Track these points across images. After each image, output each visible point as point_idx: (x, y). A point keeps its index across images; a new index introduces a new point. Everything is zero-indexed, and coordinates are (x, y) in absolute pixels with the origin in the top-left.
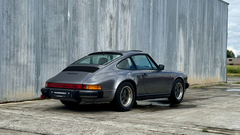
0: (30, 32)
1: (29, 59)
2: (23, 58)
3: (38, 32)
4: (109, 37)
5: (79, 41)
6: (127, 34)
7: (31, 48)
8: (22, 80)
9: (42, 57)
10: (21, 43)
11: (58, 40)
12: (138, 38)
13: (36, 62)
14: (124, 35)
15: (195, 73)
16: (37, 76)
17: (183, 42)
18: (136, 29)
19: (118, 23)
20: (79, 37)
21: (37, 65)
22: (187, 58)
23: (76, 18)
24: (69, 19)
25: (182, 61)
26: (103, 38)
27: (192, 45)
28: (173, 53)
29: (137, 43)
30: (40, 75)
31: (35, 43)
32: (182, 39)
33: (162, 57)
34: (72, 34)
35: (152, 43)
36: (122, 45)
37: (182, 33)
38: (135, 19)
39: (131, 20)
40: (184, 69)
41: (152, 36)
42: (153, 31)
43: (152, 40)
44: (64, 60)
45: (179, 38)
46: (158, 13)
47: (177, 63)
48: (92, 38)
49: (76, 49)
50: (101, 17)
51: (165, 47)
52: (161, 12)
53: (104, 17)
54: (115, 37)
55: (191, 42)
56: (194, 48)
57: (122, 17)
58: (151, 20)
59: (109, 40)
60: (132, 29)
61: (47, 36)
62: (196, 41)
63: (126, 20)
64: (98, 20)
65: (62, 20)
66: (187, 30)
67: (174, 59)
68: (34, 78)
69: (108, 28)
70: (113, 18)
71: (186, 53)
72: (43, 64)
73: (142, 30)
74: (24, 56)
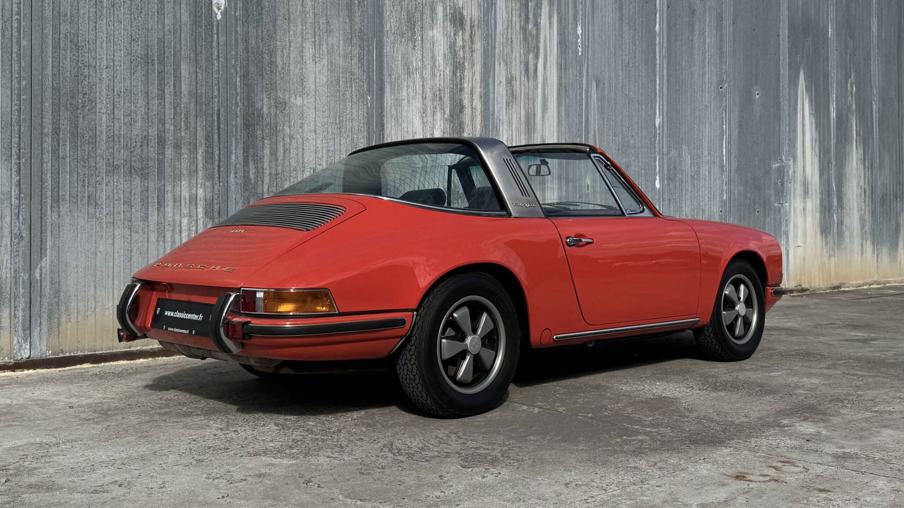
6: (540, 90)
9: (56, 175)
11: (155, 102)
12: (598, 107)
13: (19, 198)
14: (527, 91)
15: (869, 241)
16: (28, 260)
17: (811, 126)
18: (587, 72)
19: (495, 43)
20: (280, 95)
21: (28, 211)
22: (834, 185)
23: (261, 14)
24: (219, 17)
25: (810, 196)
26: (417, 103)
27: (852, 137)
28: (769, 165)
29: (594, 125)
30: (46, 256)
31: (12, 114)
32: (810, 113)
33: (718, 182)
34: (238, 79)
35: (665, 125)
36: (518, 130)
37: (806, 89)
38: (582, 29)
39: (561, 35)
40: (821, 224)
41: (665, 97)
42: (668, 80)
43: (667, 115)
44: (194, 191)
45: (796, 110)
46: (693, 12)
47: (787, 204)
48: (355, 100)
49: (263, 144)
50: (404, 16)
51: (729, 142)
52: (707, 7)
53: (418, 15)
54: (481, 97)
55: (847, 125)
56: (864, 147)
57: (514, 19)
58: (660, 39)
59: (450, 112)
60: (565, 69)
61: (86, 83)
62: (870, 124)
63: (535, 32)
64: (388, 26)
65: (178, 17)
66: (830, 79)
67: (772, 187)
68: (7, 268)
69: (440, 60)
70: (469, 21)
71: (828, 164)
72: (61, 208)
73: (617, 75)
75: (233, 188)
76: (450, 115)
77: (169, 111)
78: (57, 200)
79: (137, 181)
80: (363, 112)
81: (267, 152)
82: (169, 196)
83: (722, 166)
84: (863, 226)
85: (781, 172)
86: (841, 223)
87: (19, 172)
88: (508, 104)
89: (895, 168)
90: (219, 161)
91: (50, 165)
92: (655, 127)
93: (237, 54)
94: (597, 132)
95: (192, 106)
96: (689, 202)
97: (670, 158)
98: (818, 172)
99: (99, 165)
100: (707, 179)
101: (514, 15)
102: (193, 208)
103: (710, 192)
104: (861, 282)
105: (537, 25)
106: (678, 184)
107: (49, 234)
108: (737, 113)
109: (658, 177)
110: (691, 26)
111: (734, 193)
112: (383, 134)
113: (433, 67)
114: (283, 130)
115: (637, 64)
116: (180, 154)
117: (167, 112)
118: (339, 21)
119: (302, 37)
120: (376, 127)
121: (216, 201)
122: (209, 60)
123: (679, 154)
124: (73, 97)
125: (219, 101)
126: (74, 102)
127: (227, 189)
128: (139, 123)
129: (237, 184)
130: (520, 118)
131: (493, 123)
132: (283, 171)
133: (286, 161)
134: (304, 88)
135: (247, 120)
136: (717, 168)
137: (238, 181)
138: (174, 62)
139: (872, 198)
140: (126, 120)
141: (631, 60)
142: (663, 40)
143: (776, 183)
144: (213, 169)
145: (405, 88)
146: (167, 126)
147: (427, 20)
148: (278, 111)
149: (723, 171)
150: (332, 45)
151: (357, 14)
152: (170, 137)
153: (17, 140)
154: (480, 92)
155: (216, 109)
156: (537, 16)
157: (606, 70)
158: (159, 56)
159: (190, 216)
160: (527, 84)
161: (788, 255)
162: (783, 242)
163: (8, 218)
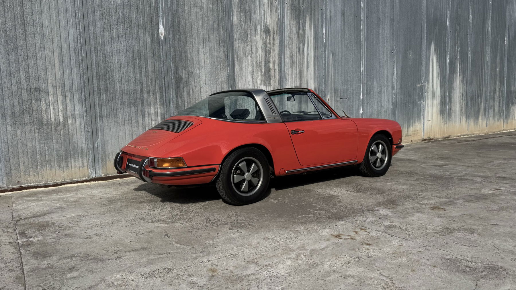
0: (66, 64)
1: (69, 111)
4: (263, 66)
5: (192, 75)
6: (305, 60)
7: (72, 92)
8: (55, 150)
9: (100, 107)
10: (46, 85)
11: (138, 75)
12: (333, 65)
13: (87, 117)
14: (299, 60)
15: (464, 117)
16: (92, 140)
17: (437, 67)
18: (328, 49)
19: (284, 40)
20: (190, 69)
21: (91, 121)
22: (447, 92)
23: (180, 36)
24: (162, 38)
25: (435, 98)
26: (250, 69)
27: (457, 70)
28: (416, 85)
29: (331, 73)
30: (99, 138)
31: (81, 83)
32: (436, 61)
33: (391, 94)
34: (172, 64)
35: (366, 71)
36: (295, 77)
37: (435, 50)
38: (325, 31)
39: (315, 34)
40: (440, 110)
41: (365, 58)
42: (367, 51)
43: (366, 66)
44: (156, 111)
45: (429, 60)
46: (379, 19)
47: (424, 102)
48: (222, 69)
49: (184, 90)
50: (243, 32)
51: (397, 76)
52: (386, 16)
53: (249, 30)
54: (278, 64)
55: (455, 65)
56: (463, 75)
57: (293, 29)
58: (363, 32)
59: (264, 71)
60: (317, 49)
61: (110, 69)
62: (466, 64)
63: (303, 33)
64: (236, 36)
65: (145, 40)
66: (447, 45)
67: (417, 95)
68: (84, 143)
69: (259, 49)
70: (272, 31)
71: (445, 83)
72: (103, 119)
73: (342, 50)
74: (56, 108)
75: (172, 108)
76: (265, 73)
77: (144, 79)
78: (101, 117)
79: (133, 108)
80: (226, 74)
81: (185, 93)
82: (146, 113)
83: (393, 87)
84: (461, 110)
85: (422, 88)
86: (450, 109)
87: (86, 106)
88: (291, 67)
89: (478, 84)
90: (166, 98)
91: (98, 103)
92: (361, 72)
93: (170, 53)
94: (332, 76)
95: (153, 76)
96: (376, 104)
97: (368, 85)
98: (440, 87)
99: (117, 102)
100: (385, 93)
101: (293, 27)
102: (156, 117)
103: (387, 99)
104: (459, 135)
105: (304, 30)
106: (371, 96)
107: (99, 130)
108: (400, 63)
109: (361, 94)
110: (378, 26)
111: (399, 99)
112: (235, 83)
113: (256, 53)
114: (192, 84)
115: (352, 44)
116: (150, 96)
117: (143, 79)
118: (214, 36)
119: (198, 44)
120: (232, 80)
121: (165, 114)
122: (159, 57)
123: (372, 83)
124: (105, 76)
125: (164, 74)
126: (105, 77)
127: (170, 109)
128: (132, 85)
129: (174, 107)
130: (296, 72)
131: (284, 75)
132: (192, 101)
133: (194, 96)
134: (200, 66)
135: (177, 81)
136: (390, 88)
137: (174, 106)
138: (145, 58)
139: (466, 98)
140: (127, 84)
141: (349, 43)
142: (364, 32)
143: (419, 93)
144: (164, 101)
145: (244, 63)
146: (144, 85)
147: (253, 32)
148: (189, 76)
149: (393, 89)
150: (211, 47)
151: (222, 32)
152: (145, 90)
153: (84, 94)
154: (278, 62)
155: (163, 77)
156: (304, 26)
157: (337, 48)
158: (138, 57)
159: (155, 121)
160: (299, 57)
161: (424, 125)
162: (422, 119)
163: (83, 125)
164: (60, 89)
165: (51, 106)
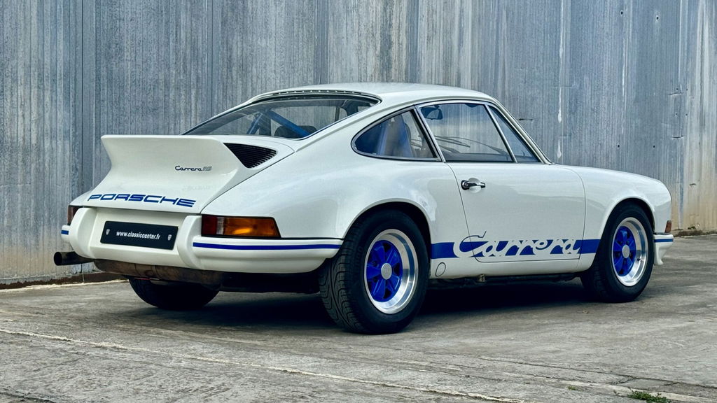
0: (48, 19)
1: (47, 122)
2: (20, 119)
3: (79, 20)
4: (378, 36)
5: (253, 51)
6: (457, 23)
7: (54, 81)
8: (19, 206)
9: (98, 115)
10: (14, 63)
11: (163, 49)
12: (508, 37)
13: (75, 136)
14: (445, 24)
17: (710, 52)
18: (499, 2)
20: (250, 38)
21: (81, 146)
25: (706, 129)
26: (354, 41)
28: (666, 96)
29: (504, 57)
31: (70, 62)
32: (709, 37)
33: (616, 115)
35: (568, 55)
41: (569, 25)
43: (570, 44)
45: (695, 33)
47: (683, 138)
48: (305, 40)
51: (629, 72)
61: (118, 34)
67: (669, 119)
74: (27, 114)
77: (172, 57)
83: (620, 97)
85: (679, 103)
87: (75, 113)
88: (429, 39)
91: (94, 106)
92: (559, 57)
95: (188, 51)
96: (588, 137)
97: (572, 90)
99: (126, 107)
103: (608, 125)
106: (578, 117)
108: (636, 40)
109: (560, 111)
111: (631, 127)
113: (368, 4)
120: (322, 66)
123: (580, 85)
124: (110, 47)
126: (110, 52)
128: (153, 69)
130: (439, 52)
131: (417, 58)
134: (267, 31)
136: (616, 100)
138: (176, 12)
140: (144, 66)
143: (673, 116)
145: (345, 26)
146: (171, 70)
149: (621, 102)
152: (173, 81)
153: (73, 85)
154: (406, 27)
158: (166, 8)
160: (445, 16)
161: (682, 194)
162: (678, 179)
163: (68, 153)
164: (36, 73)
165: (19, 110)
